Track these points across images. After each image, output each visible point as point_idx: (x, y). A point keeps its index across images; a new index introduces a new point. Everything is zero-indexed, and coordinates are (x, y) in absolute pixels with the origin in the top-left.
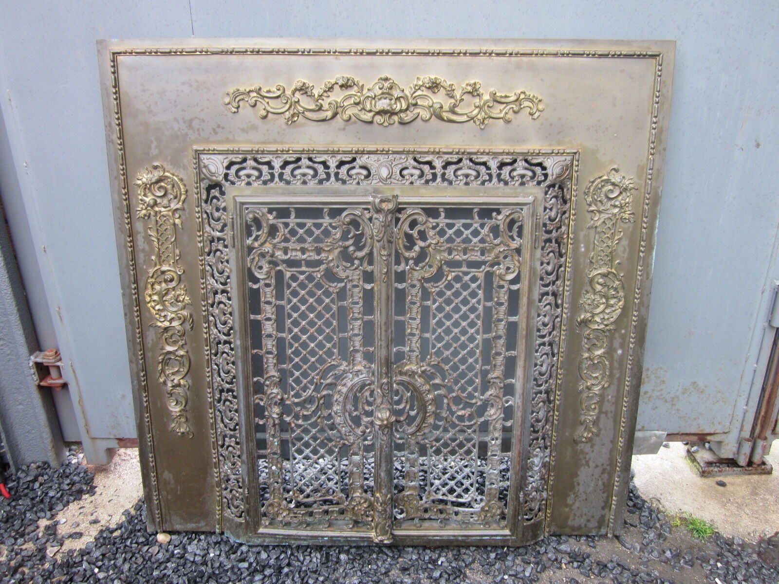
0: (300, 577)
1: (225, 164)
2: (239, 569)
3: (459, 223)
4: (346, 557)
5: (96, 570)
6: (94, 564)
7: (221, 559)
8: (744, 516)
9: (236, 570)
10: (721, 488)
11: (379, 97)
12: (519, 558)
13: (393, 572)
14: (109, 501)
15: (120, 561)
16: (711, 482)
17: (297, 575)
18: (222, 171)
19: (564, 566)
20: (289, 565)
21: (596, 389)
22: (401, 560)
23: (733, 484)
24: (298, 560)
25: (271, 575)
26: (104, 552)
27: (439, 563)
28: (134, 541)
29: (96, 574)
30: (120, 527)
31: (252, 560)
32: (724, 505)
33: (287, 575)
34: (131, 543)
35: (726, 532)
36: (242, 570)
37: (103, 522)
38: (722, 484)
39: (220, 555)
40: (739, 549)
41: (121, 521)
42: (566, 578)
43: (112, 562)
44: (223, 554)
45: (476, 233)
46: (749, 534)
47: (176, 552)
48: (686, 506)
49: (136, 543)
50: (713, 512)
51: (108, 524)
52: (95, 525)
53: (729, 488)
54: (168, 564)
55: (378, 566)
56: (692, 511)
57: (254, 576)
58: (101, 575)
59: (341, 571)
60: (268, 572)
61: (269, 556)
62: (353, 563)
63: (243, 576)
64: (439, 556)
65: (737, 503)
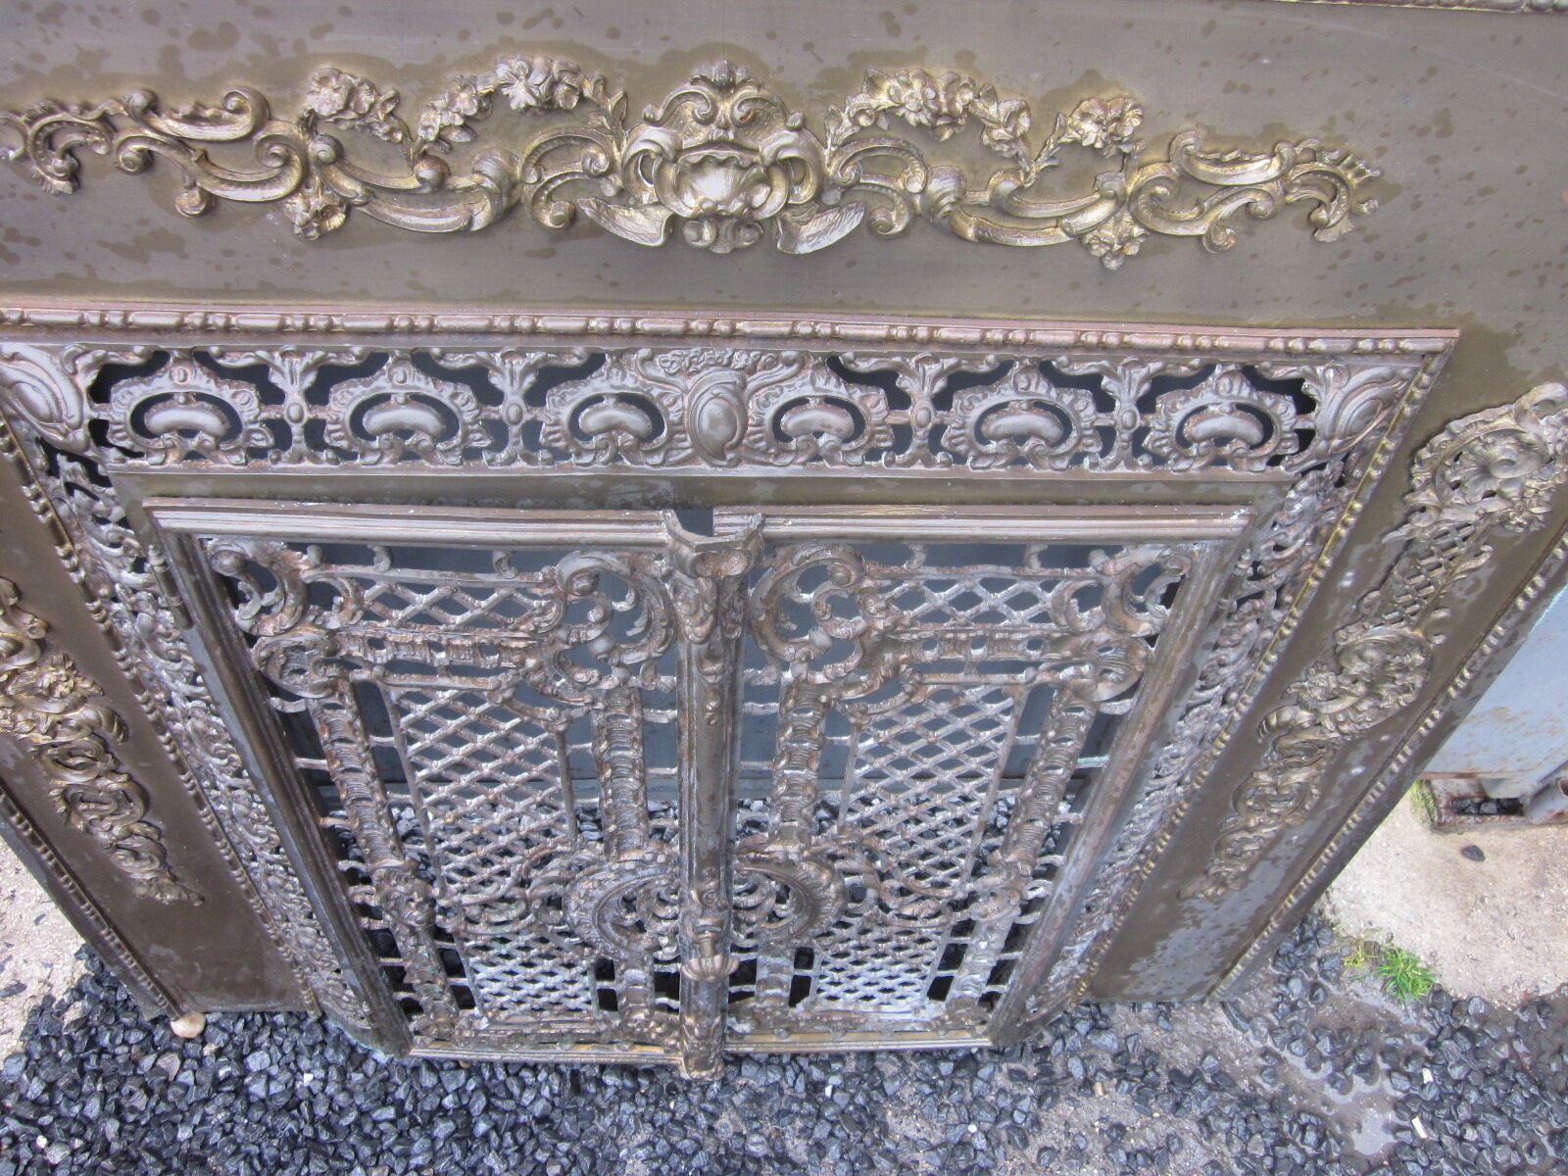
0: (516, 1142)
1: (85, 381)
2: (376, 1123)
3: (970, 579)
4: (618, 1082)
5: (42, 1142)
6: (33, 1122)
7: (331, 1089)
8: (1506, 941)
9: (368, 1128)
10: (1469, 865)
11: (695, 157)
12: (1004, 1067)
13: (724, 1119)
14: (37, 922)
15: (93, 1108)
16: (1452, 843)
17: (508, 1139)
18: (77, 409)
19: (1098, 1088)
20: (489, 1108)
21: (1267, 832)
22: (742, 1081)
23: (1497, 853)
24: (511, 1096)
25: (449, 1137)
26: (51, 1078)
27: (828, 1091)
28: (118, 1041)
29: (42, 1152)
30: (78, 992)
31: (401, 1094)
32: (1466, 911)
33: (486, 1137)
34: (112, 1040)
35: (1457, 981)
36: (383, 1126)
37: (33, 988)
38: (1474, 853)
39: (325, 1081)
40: (1476, 1026)
41: (77, 976)
42: (1101, 1119)
43: (76, 1109)
44: (334, 1074)
45: (1022, 601)
46: (1504, 988)
47: (222, 1073)
48: (1385, 914)
49: (125, 1042)
50: (1439, 933)
51: (46, 989)
52: (15, 1000)
53: (1489, 865)
54: (210, 1109)
55: (690, 1104)
56: (1394, 926)
57: (412, 1142)
58: (56, 1155)
59: (608, 1121)
60: (443, 1128)
61: (440, 1081)
62: (632, 1099)
63: (388, 1142)
64: (829, 1073)
65: (1497, 907)
